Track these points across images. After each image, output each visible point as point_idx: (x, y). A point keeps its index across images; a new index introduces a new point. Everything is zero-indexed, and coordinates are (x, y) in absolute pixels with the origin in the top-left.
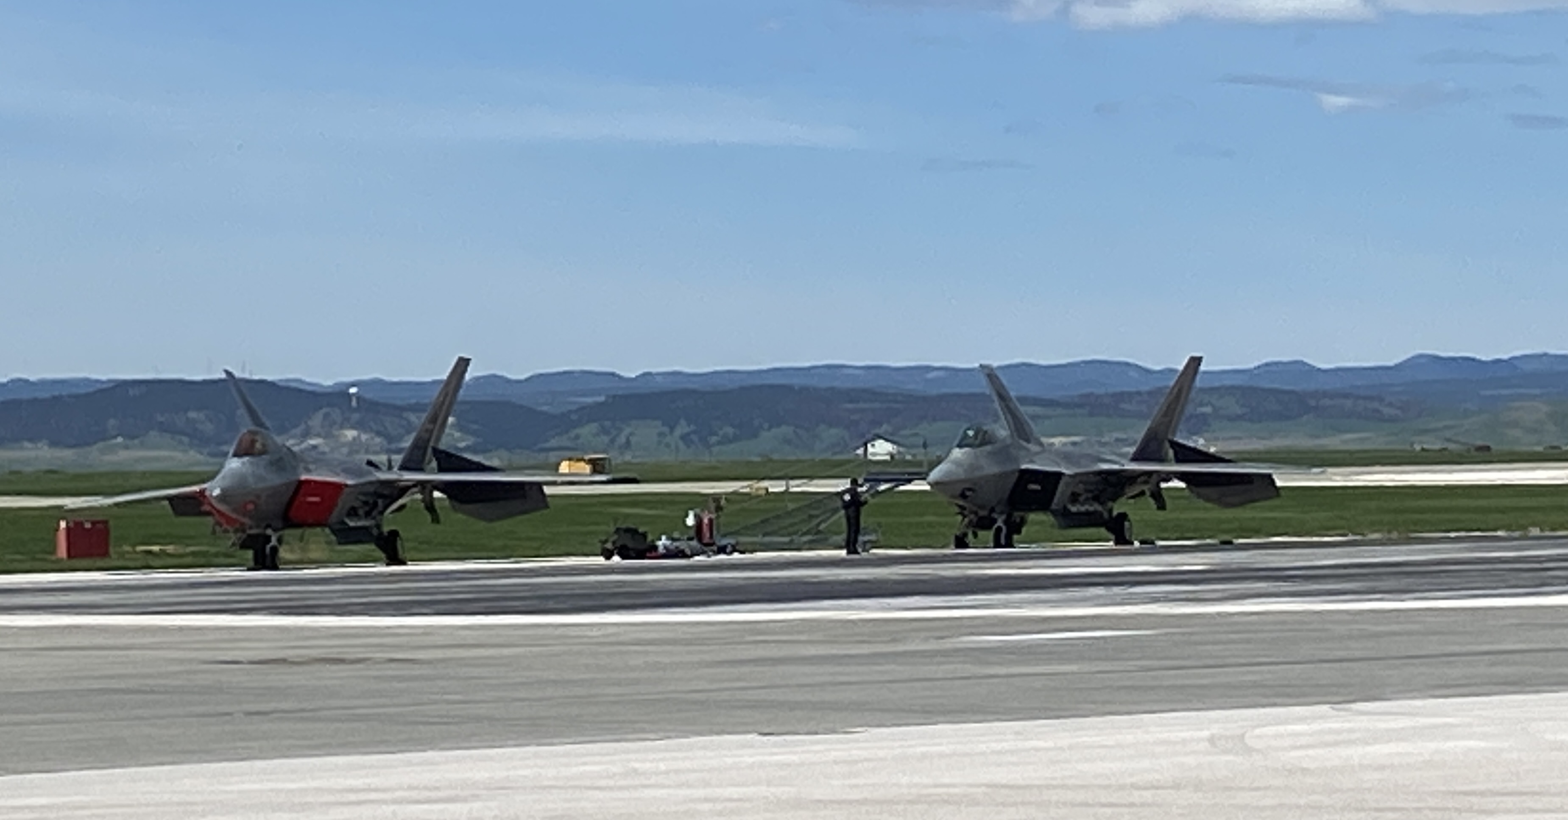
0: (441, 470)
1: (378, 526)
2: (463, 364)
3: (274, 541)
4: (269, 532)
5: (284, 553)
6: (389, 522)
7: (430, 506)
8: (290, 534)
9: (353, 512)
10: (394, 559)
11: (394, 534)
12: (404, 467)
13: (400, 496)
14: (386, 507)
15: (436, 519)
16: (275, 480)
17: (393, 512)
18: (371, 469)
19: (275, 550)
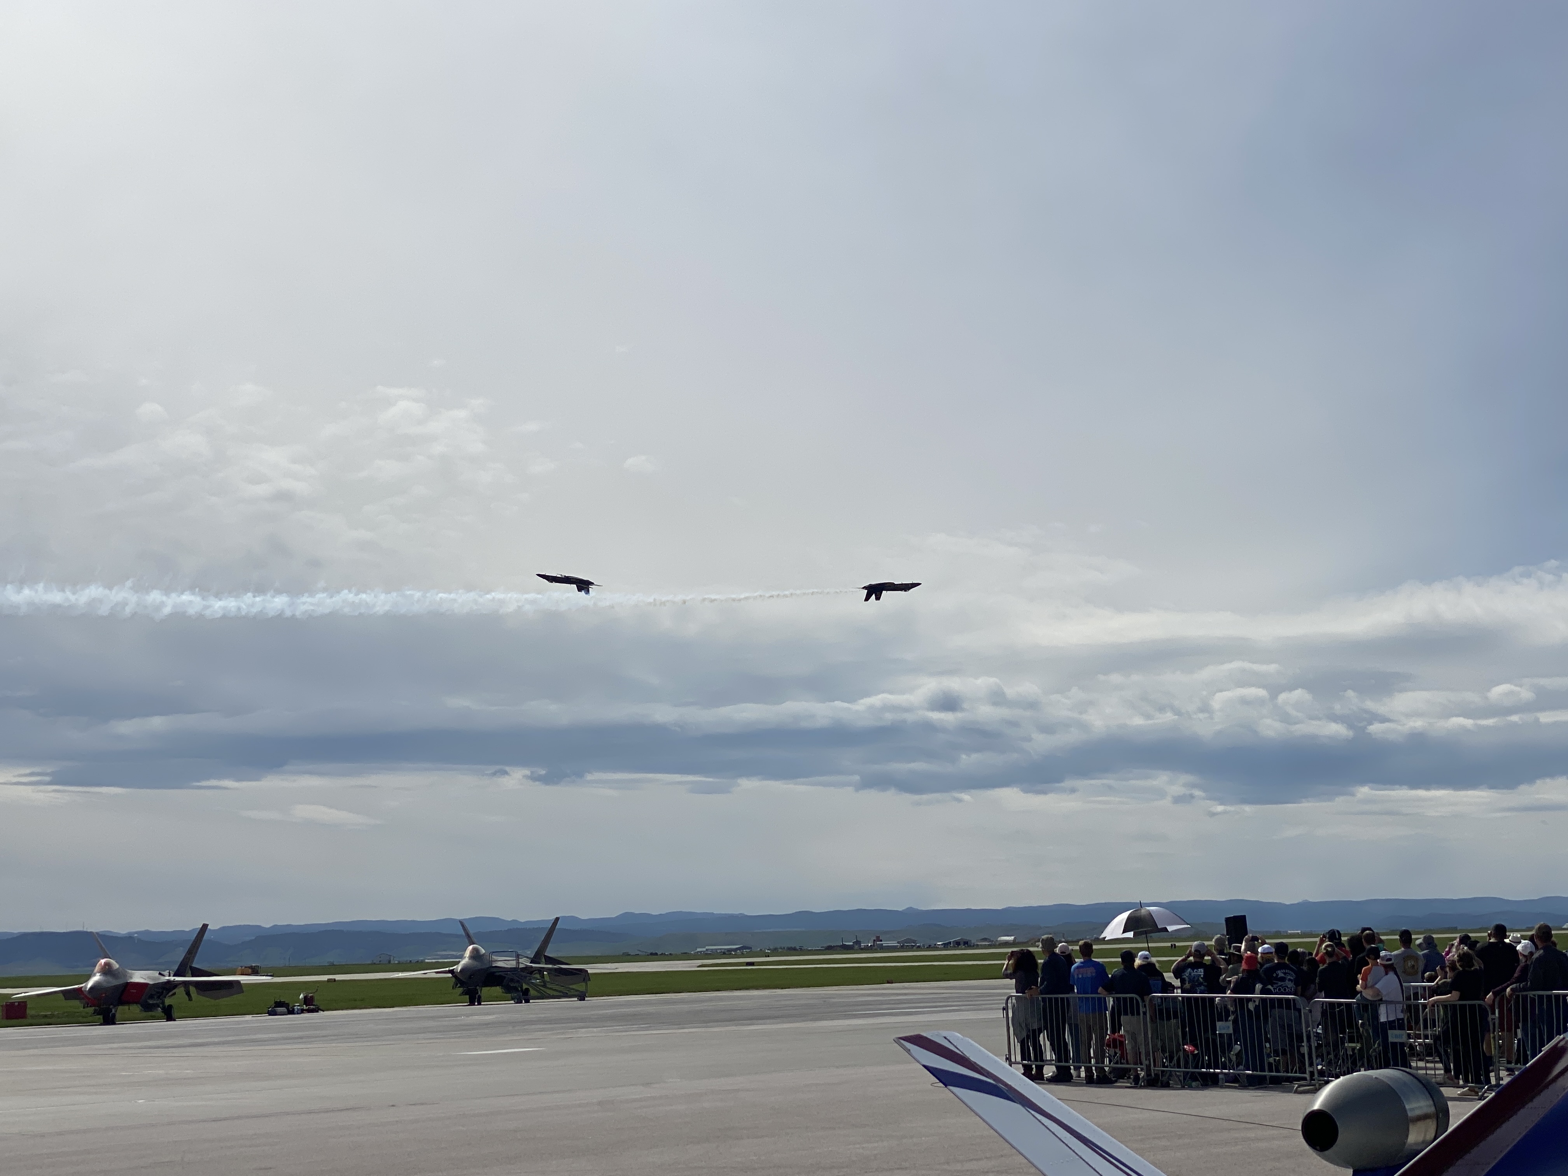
0: (193, 976)
1: (163, 1003)
2: (205, 926)
3: (113, 1011)
4: (111, 1006)
5: (117, 1016)
6: (168, 1001)
7: (188, 994)
8: (120, 1008)
9: (151, 997)
10: (170, 1018)
11: (170, 1007)
12: (174, 976)
13: (174, 989)
14: (168, 993)
15: (190, 999)
16: (115, 982)
17: (169, 996)
18: (160, 976)
19: (114, 1015)
